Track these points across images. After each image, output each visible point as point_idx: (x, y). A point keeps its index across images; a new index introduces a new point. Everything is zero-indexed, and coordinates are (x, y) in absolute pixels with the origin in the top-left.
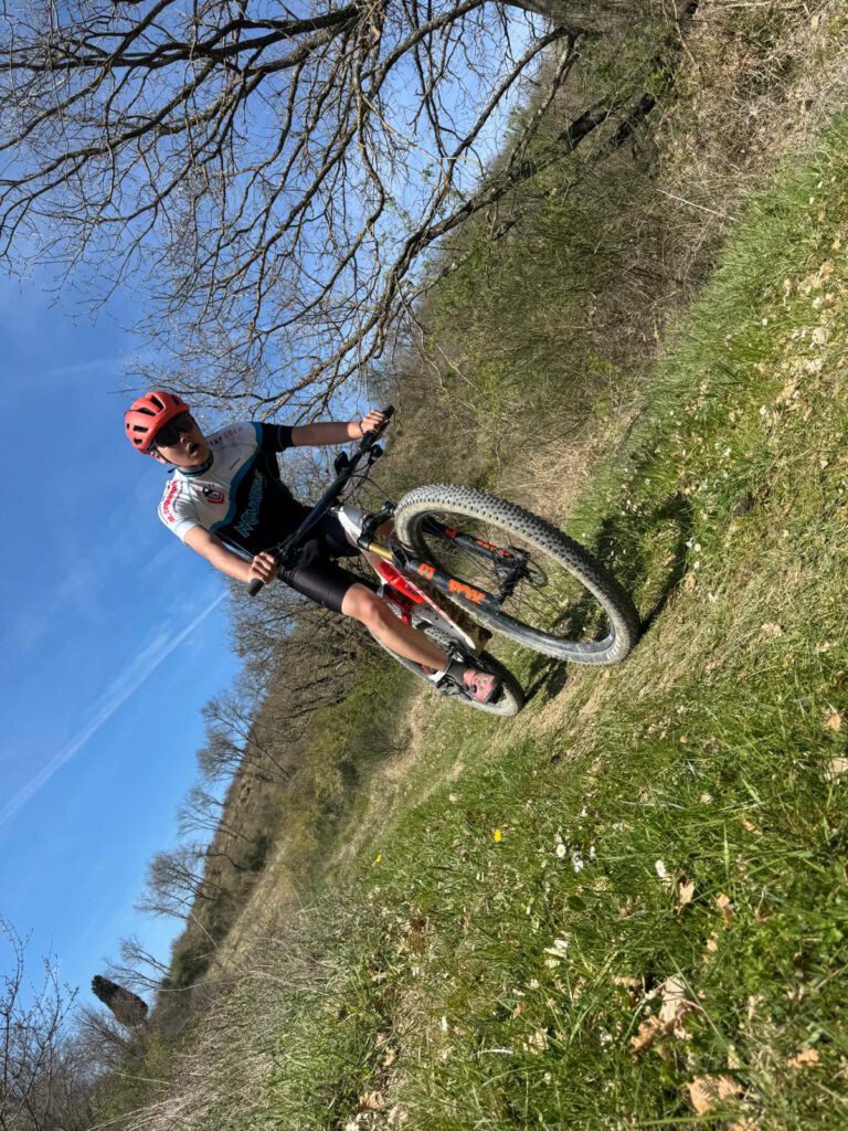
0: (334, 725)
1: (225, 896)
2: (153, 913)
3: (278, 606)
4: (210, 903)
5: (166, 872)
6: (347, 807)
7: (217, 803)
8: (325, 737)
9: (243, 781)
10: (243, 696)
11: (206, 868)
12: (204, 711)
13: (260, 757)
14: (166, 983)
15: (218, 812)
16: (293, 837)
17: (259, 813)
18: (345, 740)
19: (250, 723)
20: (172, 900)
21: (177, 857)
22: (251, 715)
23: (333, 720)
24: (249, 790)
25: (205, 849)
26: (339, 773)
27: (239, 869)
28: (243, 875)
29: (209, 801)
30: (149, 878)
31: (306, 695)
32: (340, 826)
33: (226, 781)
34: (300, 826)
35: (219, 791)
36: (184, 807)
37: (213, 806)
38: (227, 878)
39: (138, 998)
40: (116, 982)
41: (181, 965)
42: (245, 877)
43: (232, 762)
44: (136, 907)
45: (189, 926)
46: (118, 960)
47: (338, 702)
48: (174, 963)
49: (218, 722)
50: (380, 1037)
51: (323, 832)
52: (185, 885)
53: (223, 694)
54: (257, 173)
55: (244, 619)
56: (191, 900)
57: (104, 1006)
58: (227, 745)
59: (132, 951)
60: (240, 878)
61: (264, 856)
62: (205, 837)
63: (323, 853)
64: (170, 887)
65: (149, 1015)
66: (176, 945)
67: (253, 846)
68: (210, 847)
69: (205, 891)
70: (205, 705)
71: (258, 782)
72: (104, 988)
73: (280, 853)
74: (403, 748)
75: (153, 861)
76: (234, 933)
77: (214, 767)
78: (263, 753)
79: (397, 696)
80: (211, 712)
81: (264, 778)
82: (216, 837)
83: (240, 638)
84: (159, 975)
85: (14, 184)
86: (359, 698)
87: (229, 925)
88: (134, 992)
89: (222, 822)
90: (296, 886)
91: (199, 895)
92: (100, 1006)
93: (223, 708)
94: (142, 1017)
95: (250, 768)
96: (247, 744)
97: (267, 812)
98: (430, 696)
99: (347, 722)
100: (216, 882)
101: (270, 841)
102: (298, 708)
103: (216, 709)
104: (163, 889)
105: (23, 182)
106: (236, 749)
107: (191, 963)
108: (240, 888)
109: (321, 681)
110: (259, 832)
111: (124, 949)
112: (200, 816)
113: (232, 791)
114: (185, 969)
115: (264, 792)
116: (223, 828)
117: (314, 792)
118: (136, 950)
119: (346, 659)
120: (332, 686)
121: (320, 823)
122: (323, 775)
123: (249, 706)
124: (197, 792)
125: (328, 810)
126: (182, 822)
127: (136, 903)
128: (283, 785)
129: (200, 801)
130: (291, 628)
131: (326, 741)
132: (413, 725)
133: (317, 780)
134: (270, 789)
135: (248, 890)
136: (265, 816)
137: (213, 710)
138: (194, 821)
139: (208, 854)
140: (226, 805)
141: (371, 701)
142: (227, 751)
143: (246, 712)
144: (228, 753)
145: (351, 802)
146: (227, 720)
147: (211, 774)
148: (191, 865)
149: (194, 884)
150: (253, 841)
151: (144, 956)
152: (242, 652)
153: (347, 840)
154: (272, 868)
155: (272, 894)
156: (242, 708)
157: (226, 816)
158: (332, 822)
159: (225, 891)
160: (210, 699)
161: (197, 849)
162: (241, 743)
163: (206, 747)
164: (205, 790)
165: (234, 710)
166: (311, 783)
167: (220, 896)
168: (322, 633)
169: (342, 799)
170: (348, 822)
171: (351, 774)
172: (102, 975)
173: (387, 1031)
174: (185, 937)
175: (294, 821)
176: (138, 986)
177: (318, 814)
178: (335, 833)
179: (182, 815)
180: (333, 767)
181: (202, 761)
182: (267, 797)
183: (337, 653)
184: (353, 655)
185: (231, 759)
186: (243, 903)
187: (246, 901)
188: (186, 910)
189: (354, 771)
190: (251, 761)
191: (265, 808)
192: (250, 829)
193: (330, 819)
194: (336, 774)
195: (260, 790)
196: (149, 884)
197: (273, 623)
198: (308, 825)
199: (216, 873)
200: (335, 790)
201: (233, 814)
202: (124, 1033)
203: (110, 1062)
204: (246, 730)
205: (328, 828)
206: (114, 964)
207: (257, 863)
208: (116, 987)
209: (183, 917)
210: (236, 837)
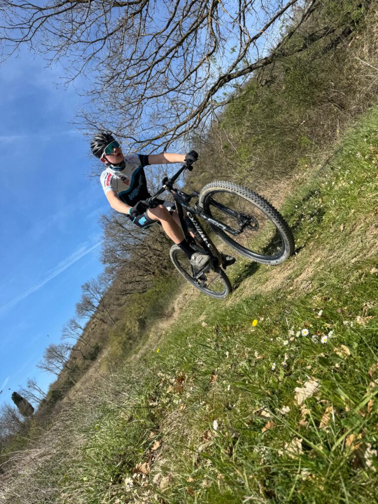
0: (139, 302)
1: (76, 369)
2: (44, 370)
3: (124, 245)
4: (70, 370)
5: (53, 353)
6: (138, 338)
7: (81, 328)
8: (134, 306)
9: (94, 321)
10: (101, 284)
11: (71, 355)
12: (83, 287)
13: (103, 311)
14: (44, 401)
15: (81, 332)
16: (112, 347)
17: (98, 336)
18: (143, 309)
19: (102, 296)
20: (54, 366)
21: (59, 348)
22: (103, 292)
23: (140, 299)
24: (96, 325)
25: (72, 347)
26: (138, 323)
27: (85, 358)
28: (86, 361)
29: (77, 326)
30: (45, 354)
31: (130, 286)
32: (133, 346)
33: (87, 319)
34: (116, 343)
35: (83, 322)
36: (67, 327)
37: (79, 329)
38: (79, 362)
39: (30, 406)
40: (23, 396)
41: (52, 395)
42: (87, 362)
43: (91, 311)
44: (37, 366)
45: (59, 379)
46: (25, 387)
47: (143, 292)
48: (49, 393)
49: (88, 293)
50: (152, 434)
51: (125, 348)
52: (60, 361)
53: (92, 281)
54: (154, 36)
55: (108, 247)
56: (61, 368)
57: (15, 406)
58: (90, 303)
59: (32, 384)
60: (85, 362)
61: (97, 355)
62: (73, 342)
63: (123, 357)
64: (54, 360)
65: (34, 413)
66: (51, 386)
67: (93, 349)
68: (74, 347)
69: (68, 365)
70: (83, 284)
71: (100, 322)
72: (17, 398)
73: (105, 354)
74: (170, 316)
75: (48, 347)
76: (78, 385)
77: (82, 312)
78: (105, 310)
79: (170, 294)
80: (86, 287)
81: (103, 321)
82: (77, 342)
83: (105, 256)
84: (41, 397)
85: (41, 9)
86: (153, 292)
87: (76, 381)
88: (29, 402)
89: (81, 337)
90: (109, 369)
91: (65, 366)
92: (13, 406)
93: (91, 287)
94: (31, 414)
95: (98, 315)
96: (99, 305)
97: (102, 336)
98: (186, 294)
99: (146, 302)
100: (74, 362)
101: (101, 349)
102: (125, 292)
103: (88, 287)
104: (50, 360)
105: (45, 9)
106: (93, 306)
107: (56, 395)
108: (84, 367)
109: (138, 281)
110: (97, 344)
111: (29, 383)
112: (72, 332)
113: (88, 324)
114: (53, 397)
115: (102, 327)
116: (82, 339)
117: (125, 329)
118: (34, 385)
119: (150, 274)
120: (142, 285)
121: (125, 343)
122: (131, 323)
123: (103, 288)
124: (73, 322)
125: (130, 338)
126: (64, 333)
127: (37, 364)
128: (111, 326)
129: (73, 326)
130: (128, 256)
131: (135, 308)
132: (176, 306)
133: (128, 324)
134: (105, 326)
135: (87, 368)
136: (100, 337)
137: (87, 287)
138: (70, 334)
139: (73, 349)
140: (84, 330)
141: (158, 294)
142: (89, 306)
143: (101, 291)
144: (90, 307)
145: (141, 337)
146: (92, 293)
147: (81, 315)
148: (64, 352)
149: (64, 361)
150: (93, 347)
151: (37, 388)
152: (105, 262)
153: (136, 353)
154: (99, 361)
155: (98, 371)
156: (100, 289)
157: (84, 334)
158: (130, 344)
159: (77, 367)
160: (86, 282)
161: (69, 346)
162: (96, 304)
163: (81, 303)
164: (76, 321)
165: (96, 288)
166: (124, 325)
167: (75, 368)
168: (142, 260)
169: (137, 335)
170: (138, 345)
171: (143, 324)
172: (17, 392)
173: (157, 431)
174: (56, 383)
175: (114, 340)
176: (32, 400)
177: (125, 339)
178: (131, 349)
179: (65, 330)
180: (135, 320)
181: (78, 308)
182: (103, 330)
183: (147, 271)
184: (154, 273)
185: (91, 310)
186: (84, 373)
187: (85, 372)
188: (58, 372)
189: (144, 323)
190: (99, 313)
191: (101, 334)
192: (93, 342)
193: (129, 343)
194: (136, 323)
195: (100, 326)
196: (44, 357)
197: (120, 252)
198: (120, 343)
199: (75, 358)
200: (134, 330)
201: (87, 334)
202: (22, 419)
203: (14, 430)
204: (100, 299)
205: (128, 346)
206: (23, 388)
207: (93, 357)
208: (22, 398)
209: (57, 374)
210: (86, 344)
